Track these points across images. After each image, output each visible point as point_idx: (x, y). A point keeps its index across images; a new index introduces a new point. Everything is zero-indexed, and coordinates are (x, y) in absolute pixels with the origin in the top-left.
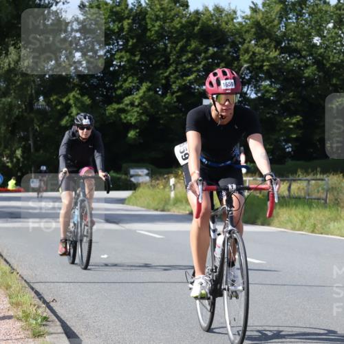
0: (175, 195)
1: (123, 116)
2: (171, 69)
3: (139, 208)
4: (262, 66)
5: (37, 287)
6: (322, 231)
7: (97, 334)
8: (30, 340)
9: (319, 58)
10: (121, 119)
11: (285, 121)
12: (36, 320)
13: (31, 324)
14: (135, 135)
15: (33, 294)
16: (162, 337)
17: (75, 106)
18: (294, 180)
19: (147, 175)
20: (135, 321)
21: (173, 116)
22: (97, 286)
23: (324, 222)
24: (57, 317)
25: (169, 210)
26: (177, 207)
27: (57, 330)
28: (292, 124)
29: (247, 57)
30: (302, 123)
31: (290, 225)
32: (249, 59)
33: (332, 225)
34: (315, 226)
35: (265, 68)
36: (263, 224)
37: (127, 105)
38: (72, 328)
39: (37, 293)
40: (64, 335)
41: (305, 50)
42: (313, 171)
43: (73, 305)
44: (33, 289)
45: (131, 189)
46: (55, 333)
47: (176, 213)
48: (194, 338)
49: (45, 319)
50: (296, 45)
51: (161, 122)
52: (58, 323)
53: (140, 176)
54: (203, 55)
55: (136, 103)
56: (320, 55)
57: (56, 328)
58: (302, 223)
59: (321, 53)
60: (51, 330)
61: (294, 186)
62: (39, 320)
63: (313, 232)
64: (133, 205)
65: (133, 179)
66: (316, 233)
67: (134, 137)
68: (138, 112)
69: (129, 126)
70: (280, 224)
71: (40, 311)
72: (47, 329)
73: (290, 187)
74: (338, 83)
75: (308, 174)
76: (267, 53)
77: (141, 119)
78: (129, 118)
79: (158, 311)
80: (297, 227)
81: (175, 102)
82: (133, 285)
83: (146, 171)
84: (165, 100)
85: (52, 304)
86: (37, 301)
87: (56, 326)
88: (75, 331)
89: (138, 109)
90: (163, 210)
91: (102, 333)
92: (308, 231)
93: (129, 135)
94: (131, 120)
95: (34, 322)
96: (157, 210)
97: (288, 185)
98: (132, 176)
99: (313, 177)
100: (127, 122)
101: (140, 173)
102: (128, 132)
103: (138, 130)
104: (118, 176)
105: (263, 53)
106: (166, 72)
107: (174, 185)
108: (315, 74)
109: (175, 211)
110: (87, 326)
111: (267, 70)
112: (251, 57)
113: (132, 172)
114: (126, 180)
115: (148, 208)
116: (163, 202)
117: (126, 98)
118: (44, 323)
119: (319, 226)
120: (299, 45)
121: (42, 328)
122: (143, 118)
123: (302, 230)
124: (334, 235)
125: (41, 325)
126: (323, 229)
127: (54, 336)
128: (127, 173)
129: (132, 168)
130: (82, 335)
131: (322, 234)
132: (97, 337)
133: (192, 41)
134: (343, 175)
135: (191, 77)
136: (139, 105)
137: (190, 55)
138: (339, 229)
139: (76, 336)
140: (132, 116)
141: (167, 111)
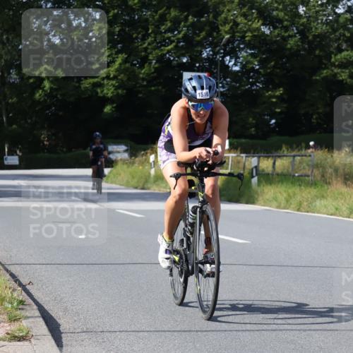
0: (155, 171)
1: (99, 90)
2: (150, 39)
3: (118, 186)
4: (244, 37)
5: (12, 269)
6: (309, 210)
7: (76, 319)
8: (6, 325)
9: (302, 27)
10: (97, 93)
11: (267, 94)
12: (12, 303)
13: (6, 308)
14: (111, 109)
15: (8, 276)
16: (143, 321)
17: (48, 79)
18: (279, 157)
19: (126, 151)
20: (115, 304)
21: (153, 88)
23: (310, 200)
24: (34, 300)
25: (149, 189)
26: (158, 185)
27: (34, 314)
28: (274, 97)
29: (227, 28)
30: (285, 97)
31: (275, 204)
32: (229, 30)
33: (318, 203)
34: (300, 204)
35: (247, 39)
36: (247, 203)
37: (103, 79)
38: (50, 312)
39: (13, 276)
40: (41, 319)
41: (287, 20)
42: (297, 146)
43: (51, 287)
44: (7, 271)
45: (109, 167)
46: (32, 317)
47: (156, 191)
48: (177, 321)
49: (22, 302)
50: (278, 15)
51: (140, 95)
52: (35, 307)
53: (119, 152)
54: (183, 24)
55: (112, 76)
56: (303, 25)
57: (33, 312)
58: (287, 201)
59: (303, 23)
60: (28, 314)
61: (279, 163)
62: (15, 304)
63: (298, 210)
64: (112, 183)
65: (111, 156)
66: (302, 212)
67: (110, 112)
68: (114, 86)
69: (105, 101)
70: (265, 202)
71: (15, 295)
72: (23, 313)
73: (274, 163)
74: (321, 53)
75: (293, 150)
76: (250, 23)
77: (118, 93)
78: (105, 91)
79: (139, 294)
80: (282, 205)
81: (153, 73)
82: (113, 266)
83: (123, 148)
84: (143, 72)
85: (28, 287)
86: (13, 284)
87: (33, 309)
88: (53, 315)
89: (114, 82)
90: (143, 189)
91: (81, 316)
92: (294, 209)
93: (106, 110)
94: (107, 94)
95: (10, 306)
96: (136, 188)
97: (272, 161)
98: (110, 153)
99: (298, 153)
100: (104, 97)
101: (118, 150)
102: (104, 107)
103: (115, 105)
105: (246, 24)
106: (144, 43)
107: (154, 162)
108: (298, 45)
109: (155, 189)
110: (66, 310)
111: (249, 41)
112: (231, 28)
113: (111, 148)
115: (128, 185)
116: (143, 180)
118: (21, 307)
119: (305, 204)
120: (281, 14)
121: (18, 312)
122: (120, 91)
123: (288, 209)
124: (321, 213)
125: (16, 309)
126: (309, 207)
127: (31, 320)
129: (110, 145)
130: (59, 319)
131: (308, 212)
132: (75, 321)
133: (172, 9)
134: (328, 150)
135: (170, 47)
136: (115, 77)
137: (169, 24)
138: (325, 206)
139: (55, 320)
140: (108, 90)
141: (145, 83)
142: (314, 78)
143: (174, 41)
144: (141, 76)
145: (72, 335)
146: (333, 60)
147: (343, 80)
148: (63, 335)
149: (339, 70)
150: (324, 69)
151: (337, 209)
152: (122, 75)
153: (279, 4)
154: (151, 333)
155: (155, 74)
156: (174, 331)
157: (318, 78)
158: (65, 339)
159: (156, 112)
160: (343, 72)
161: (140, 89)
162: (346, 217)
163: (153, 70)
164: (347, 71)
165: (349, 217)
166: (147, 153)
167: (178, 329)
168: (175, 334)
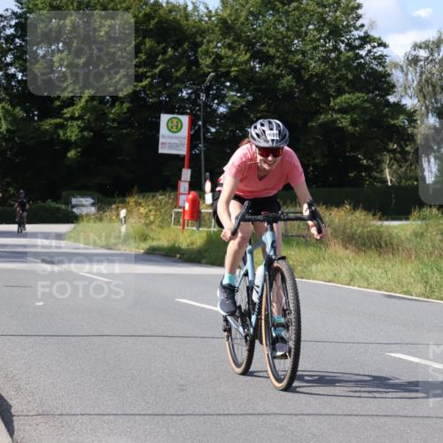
0: (127, 229)
1: (61, 133)
4: (230, 72)
7: (30, 399)
9: (296, 66)
10: (59, 136)
14: (75, 155)
16: (109, 402)
17: (5, 119)
19: (93, 204)
20: (76, 382)
21: (125, 131)
22: (30, 339)
23: (305, 264)
25: (119, 250)
26: (128, 245)
29: (208, 61)
32: (211, 64)
33: (314, 268)
35: (232, 74)
37: (67, 119)
41: (278, 57)
42: (291, 202)
45: (72, 222)
47: (127, 252)
48: (148, 403)
50: (268, 51)
51: (110, 139)
53: (83, 206)
54: (160, 57)
55: (77, 115)
56: (298, 62)
59: (298, 61)
65: (75, 210)
67: (74, 157)
68: (79, 127)
69: (68, 145)
74: (318, 97)
75: (287, 206)
76: (235, 56)
77: (83, 137)
78: (68, 134)
79: (105, 371)
81: (125, 113)
82: (74, 338)
83: (90, 201)
84: (113, 111)
89: (79, 123)
90: (110, 248)
91: (36, 397)
93: (69, 155)
94: (71, 136)
96: (104, 248)
98: (73, 207)
100: (67, 140)
101: (84, 203)
102: (69, 151)
103: (79, 150)
104: (58, 205)
105: (231, 57)
107: (125, 217)
109: (126, 249)
110: (18, 389)
111: (235, 76)
112: (214, 61)
113: (74, 201)
114: (66, 210)
115: (95, 245)
116: (112, 239)
117: (65, 111)
120: (272, 51)
122: (86, 134)
124: (317, 279)
126: (304, 272)
128: (68, 202)
129: (75, 197)
130: (11, 399)
132: (29, 402)
133: (147, 39)
134: (326, 207)
135: (144, 83)
136: (80, 118)
137: (144, 57)
138: (322, 272)
139: (5, 401)
140: (72, 132)
141: (115, 125)
142: (310, 124)
143: (148, 77)
144: (111, 116)
145: (26, 418)
146: (332, 104)
147: (343, 128)
148: (14, 418)
149: (339, 116)
150: (321, 113)
151: (335, 275)
152: (89, 115)
153: (270, 39)
154: (118, 417)
155: (128, 115)
156: (145, 415)
157: (314, 124)
158: (17, 423)
159: (128, 159)
160: (344, 118)
161: (110, 132)
162: (346, 284)
163: (125, 110)
164: (349, 117)
165: (349, 285)
166: (118, 207)
167: (150, 412)
168: (147, 417)
